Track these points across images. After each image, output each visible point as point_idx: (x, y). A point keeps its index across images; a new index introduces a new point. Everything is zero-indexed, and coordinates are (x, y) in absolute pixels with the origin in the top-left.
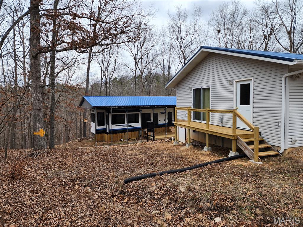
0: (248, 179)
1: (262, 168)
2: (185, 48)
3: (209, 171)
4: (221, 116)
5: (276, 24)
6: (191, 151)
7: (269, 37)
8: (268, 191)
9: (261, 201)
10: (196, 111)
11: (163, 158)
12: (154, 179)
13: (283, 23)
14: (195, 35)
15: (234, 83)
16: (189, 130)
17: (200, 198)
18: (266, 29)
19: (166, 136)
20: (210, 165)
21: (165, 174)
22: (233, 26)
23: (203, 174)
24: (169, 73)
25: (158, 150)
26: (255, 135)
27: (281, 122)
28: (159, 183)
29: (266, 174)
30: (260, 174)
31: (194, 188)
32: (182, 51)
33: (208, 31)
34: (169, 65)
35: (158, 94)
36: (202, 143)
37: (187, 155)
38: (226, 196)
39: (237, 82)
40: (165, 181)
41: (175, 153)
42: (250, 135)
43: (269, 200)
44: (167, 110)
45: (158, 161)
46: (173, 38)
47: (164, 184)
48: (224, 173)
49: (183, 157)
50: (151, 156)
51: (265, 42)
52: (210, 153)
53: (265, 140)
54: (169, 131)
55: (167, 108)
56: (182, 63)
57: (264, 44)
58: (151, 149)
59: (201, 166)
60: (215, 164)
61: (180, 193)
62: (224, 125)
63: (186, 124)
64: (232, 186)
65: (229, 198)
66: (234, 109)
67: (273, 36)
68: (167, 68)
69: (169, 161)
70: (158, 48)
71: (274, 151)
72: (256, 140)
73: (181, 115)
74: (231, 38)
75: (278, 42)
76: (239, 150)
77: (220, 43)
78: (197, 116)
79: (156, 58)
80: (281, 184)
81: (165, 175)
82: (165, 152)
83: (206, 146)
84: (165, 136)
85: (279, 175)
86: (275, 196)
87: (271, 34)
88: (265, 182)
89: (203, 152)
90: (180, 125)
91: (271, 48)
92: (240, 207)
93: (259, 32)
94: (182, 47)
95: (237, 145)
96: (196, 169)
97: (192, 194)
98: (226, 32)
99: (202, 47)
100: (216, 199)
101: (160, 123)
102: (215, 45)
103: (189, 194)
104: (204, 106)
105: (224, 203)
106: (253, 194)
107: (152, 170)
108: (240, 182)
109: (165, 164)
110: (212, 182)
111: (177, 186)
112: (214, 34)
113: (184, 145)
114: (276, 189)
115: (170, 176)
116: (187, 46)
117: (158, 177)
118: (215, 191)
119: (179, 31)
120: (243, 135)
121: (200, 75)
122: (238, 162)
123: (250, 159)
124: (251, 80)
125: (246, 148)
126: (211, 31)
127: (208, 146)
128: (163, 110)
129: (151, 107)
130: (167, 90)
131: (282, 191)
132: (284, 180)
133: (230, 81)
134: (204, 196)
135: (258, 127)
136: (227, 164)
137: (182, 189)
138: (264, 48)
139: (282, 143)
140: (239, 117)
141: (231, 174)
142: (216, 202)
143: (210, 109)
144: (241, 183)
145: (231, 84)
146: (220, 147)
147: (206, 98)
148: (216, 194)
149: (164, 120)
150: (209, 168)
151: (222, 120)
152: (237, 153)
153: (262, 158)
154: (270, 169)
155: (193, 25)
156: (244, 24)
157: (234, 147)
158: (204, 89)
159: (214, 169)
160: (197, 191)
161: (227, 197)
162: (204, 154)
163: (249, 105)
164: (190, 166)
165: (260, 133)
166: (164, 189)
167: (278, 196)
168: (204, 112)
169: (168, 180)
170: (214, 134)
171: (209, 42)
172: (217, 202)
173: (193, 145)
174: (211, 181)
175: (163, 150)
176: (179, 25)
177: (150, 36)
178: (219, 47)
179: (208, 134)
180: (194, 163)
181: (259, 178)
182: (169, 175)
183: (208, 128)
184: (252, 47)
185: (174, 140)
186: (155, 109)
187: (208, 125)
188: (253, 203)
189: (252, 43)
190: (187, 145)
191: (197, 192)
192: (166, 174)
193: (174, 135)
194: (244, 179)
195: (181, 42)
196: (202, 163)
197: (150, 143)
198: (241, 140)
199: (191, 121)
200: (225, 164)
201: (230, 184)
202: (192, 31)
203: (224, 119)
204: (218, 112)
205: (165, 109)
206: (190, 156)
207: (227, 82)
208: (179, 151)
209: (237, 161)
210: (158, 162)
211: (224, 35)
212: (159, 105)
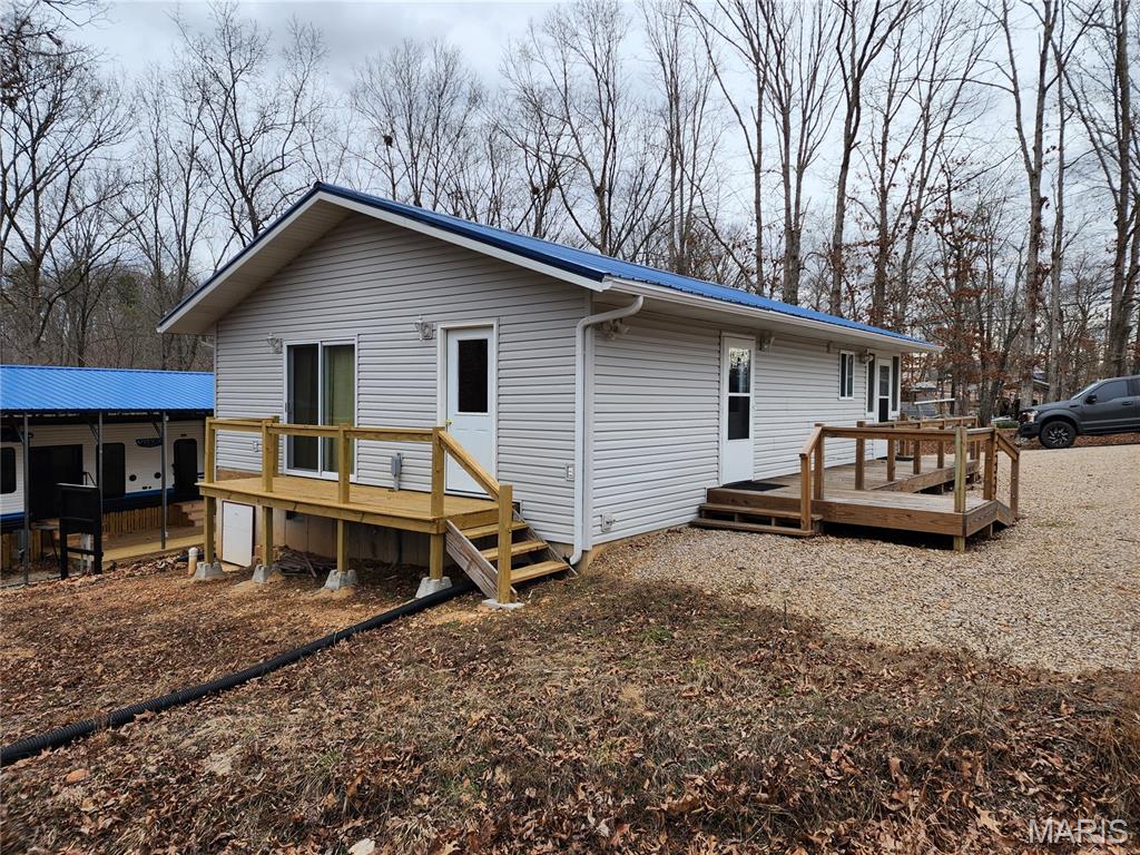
0: (475, 669)
1: (519, 622)
2: (256, 179)
3: (341, 665)
4: (394, 453)
5: (564, 156)
6: (272, 598)
7: (545, 195)
8: (532, 699)
9: (510, 738)
10: (297, 434)
11: (140, 644)
12: (83, 751)
13: (584, 158)
14: (296, 132)
15: (439, 334)
16: (269, 511)
17: (298, 782)
18: (537, 168)
19: (164, 546)
20: (348, 640)
21: (144, 715)
22: (440, 135)
23: (315, 684)
24: (184, 270)
25: (115, 613)
26: (500, 512)
27: (573, 466)
28: (110, 763)
29: (530, 639)
30: (512, 646)
31: (271, 749)
32: (243, 189)
33: (350, 132)
34: (181, 237)
35: (125, 357)
36: (320, 558)
37: (254, 616)
38: (396, 751)
39: (447, 330)
40: (137, 745)
41: (200, 614)
42: (487, 515)
43: (533, 727)
44: (171, 433)
45: (112, 661)
46: (198, 125)
47: (133, 760)
48: (395, 662)
49: (234, 628)
50: (77, 646)
51: (536, 208)
52: (352, 593)
53: (532, 528)
54: (183, 524)
55: (170, 420)
56: (241, 235)
57: (532, 216)
58: (78, 612)
59: (308, 652)
60: (367, 634)
61: (211, 783)
62: (405, 486)
63: (254, 487)
64: (417, 706)
65: (407, 753)
66: (439, 425)
67: (556, 192)
68: (174, 249)
69: (168, 655)
70: (126, 153)
71: (556, 560)
72: (502, 529)
73: (234, 452)
74: (431, 173)
75: (571, 213)
76: (452, 569)
77: (394, 186)
78: (303, 455)
79: (116, 199)
80: (570, 665)
81: (145, 720)
82: (152, 618)
83: (335, 567)
84: (160, 545)
85: (565, 638)
86: (551, 712)
87: (551, 185)
88: (525, 668)
89: (322, 593)
90: (231, 495)
91: (552, 231)
92: (443, 778)
93: (519, 174)
94: (241, 170)
95: (445, 553)
96: (286, 668)
97: (261, 774)
98: (416, 147)
99: (319, 187)
100: (358, 770)
101: (131, 488)
102: (377, 188)
103: (248, 778)
104: (332, 414)
105: (386, 779)
106: (489, 719)
107: (76, 707)
108: (449, 684)
109: (149, 672)
110: (347, 708)
111: (199, 757)
112: (370, 147)
113: (246, 574)
114: (556, 687)
115: (166, 720)
116: (264, 173)
117: (103, 737)
118: (355, 741)
119: (230, 103)
120: (465, 515)
121: (313, 291)
122: (447, 612)
123: (485, 597)
124: (492, 327)
125: (474, 560)
126: (361, 132)
127: (345, 570)
128: (148, 431)
129: (87, 417)
130: (175, 344)
131: (572, 688)
132: (578, 653)
133: (424, 326)
134: (314, 769)
135: (510, 483)
136: (410, 629)
137: (220, 764)
138: (532, 227)
139: (578, 531)
140: (453, 453)
141: (421, 661)
142: (359, 781)
143: (356, 426)
144: (451, 689)
145: (427, 338)
146: (389, 565)
147: (339, 385)
148: (362, 750)
149: (157, 476)
150: (342, 654)
151: (398, 467)
152: (446, 582)
153: (522, 587)
154: (543, 620)
155: (291, 93)
156: (472, 136)
157: (435, 561)
158: (330, 347)
159: (361, 654)
160: (283, 758)
161: (400, 754)
162: (326, 604)
163: (486, 411)
164: (266, 658)
165: (517, 506)
166: (133, 783)
167: (559, 710)
168: (331, 440)
169: (157, 740)
170: (366, 520)
171: (353, 173)
172: (364, 778)
173: (284, 570)
174: (344, 704)
175: (142, 609)
176: (227, 78)
177: (88, 97)
178: (391, 198)
179: (345, 522)
180: (285, 641)
181: (507, 660)
182: (162, 717)
183: (346, 500)
184: (496, 218)
185: (200, 558)
186: (109, 426)
187: (345, 485)
188: (485, 751)
189: (496, 205)
190: (259, 576)
191: (287, 761)
192: (147, 714)
193: (202, 539)
194: (461, 673)
195: (238, 152)
196: (317, 638)
197: (77, 584)
198: (460, 533)
199: (276, 475)
200: (402, 628)
201: (412, 702)
202: (284, 117)
203: (405, 461)
204: (381, 436)
205: (159, 425)
206: (270, 620)
207: (413, 327)
208: (220, 605)
209: (443, 612)
210: (113, 666)
211: (409, 160)
212: (129, 407)
